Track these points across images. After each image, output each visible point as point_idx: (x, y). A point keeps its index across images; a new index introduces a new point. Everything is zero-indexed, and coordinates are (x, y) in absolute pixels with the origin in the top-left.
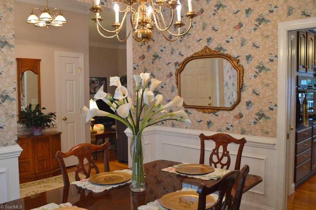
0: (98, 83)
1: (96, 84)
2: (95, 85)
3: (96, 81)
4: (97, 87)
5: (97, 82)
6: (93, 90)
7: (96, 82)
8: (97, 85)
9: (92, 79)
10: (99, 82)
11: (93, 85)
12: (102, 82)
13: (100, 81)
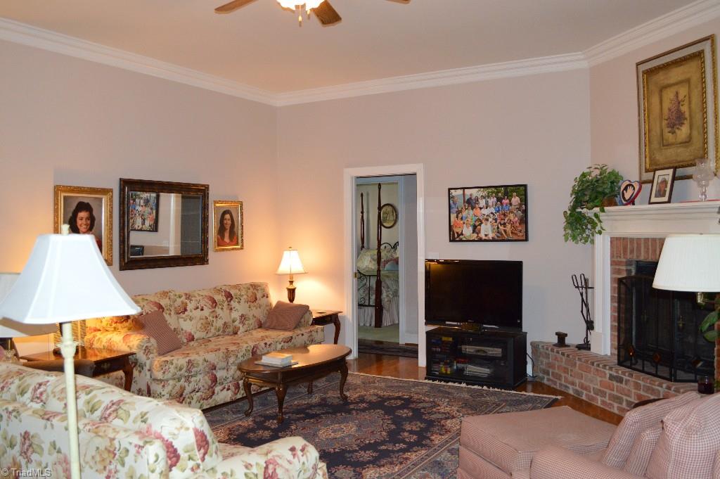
0: (490, 204)
1: (481, 208)
2: (477, 211)
3: (483, 197)
4: (487, 220)
5: (487, 203)
6: (471, 229)
7: (482, 203)
10: (492, 200)
11: (471, 212)
12: (505, 201)
13: (499, 200)
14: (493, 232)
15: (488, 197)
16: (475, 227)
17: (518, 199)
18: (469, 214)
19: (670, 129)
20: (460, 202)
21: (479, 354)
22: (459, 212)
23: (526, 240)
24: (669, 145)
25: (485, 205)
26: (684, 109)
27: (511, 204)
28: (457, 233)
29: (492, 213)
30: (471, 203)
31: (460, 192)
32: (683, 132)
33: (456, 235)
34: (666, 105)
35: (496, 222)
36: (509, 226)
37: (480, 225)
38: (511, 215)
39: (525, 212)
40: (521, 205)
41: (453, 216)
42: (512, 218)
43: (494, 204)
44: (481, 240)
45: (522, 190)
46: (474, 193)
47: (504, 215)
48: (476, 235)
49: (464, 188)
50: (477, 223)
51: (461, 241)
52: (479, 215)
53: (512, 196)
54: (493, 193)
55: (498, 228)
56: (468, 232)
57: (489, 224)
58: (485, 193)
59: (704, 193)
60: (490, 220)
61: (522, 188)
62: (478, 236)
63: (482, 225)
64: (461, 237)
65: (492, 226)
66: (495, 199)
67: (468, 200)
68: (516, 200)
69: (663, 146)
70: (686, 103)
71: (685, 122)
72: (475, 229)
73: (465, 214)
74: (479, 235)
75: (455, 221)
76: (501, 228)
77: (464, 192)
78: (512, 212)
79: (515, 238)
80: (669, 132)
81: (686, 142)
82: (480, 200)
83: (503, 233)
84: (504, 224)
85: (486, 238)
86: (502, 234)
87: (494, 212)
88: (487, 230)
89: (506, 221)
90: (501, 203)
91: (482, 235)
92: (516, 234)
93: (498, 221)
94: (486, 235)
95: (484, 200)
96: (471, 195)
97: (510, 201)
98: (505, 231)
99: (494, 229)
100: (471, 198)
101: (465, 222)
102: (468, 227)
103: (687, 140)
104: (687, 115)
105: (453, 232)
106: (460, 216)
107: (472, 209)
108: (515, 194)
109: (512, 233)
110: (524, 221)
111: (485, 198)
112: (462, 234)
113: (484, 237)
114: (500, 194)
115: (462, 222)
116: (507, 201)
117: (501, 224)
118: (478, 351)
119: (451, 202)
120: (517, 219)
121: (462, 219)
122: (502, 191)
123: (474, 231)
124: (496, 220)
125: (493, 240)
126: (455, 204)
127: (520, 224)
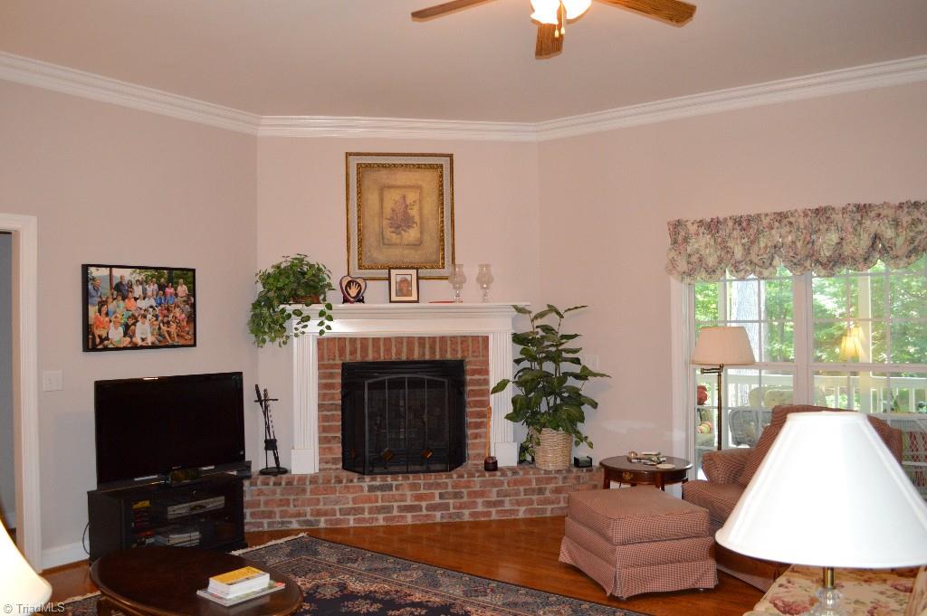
0: (149, 293)
1: (136, 299)
2: (130, 303)
3: (139, 282)
4: (145, 317)
5: (144, 291)
6: (121, 330)
7: (138, 291)
8: (143, 304)
9: (117, 273)
10: (152, 288)
11: (122, 304)
12: (170, 290)
13: (161, 288)
14: (153, 334)
15: (147, 282)
16: (127, 327)
17: (185, 287)
18: (119, 307)
19: (393, 229)
20: (105, 289)
21: (195, 512)
22: (102, 304)
23: (194, 345)
24: (391, 245)
25: (142, 295)
26: (414, 212)
27: (176, 295)
28: (100, 337)
29: (151, 307)
30: (121, 290)
31: (105, 272)
32: (412, 234)
33: (98, 340)
34: (388, 205)
35: (157, 320)
36: (174, 326)
37: (134, 324)
38: (177, 310)
39: (193, 306)
40: (188, 296)
41: (93, 310)
42: (178, 315)
43: (155, 293)
44: (135, 347)
45: (188, 275)
46: (127, 274)
47: (168, 310)
48: (128, 339)
49: (111, 267)
50: (131, 322)
51: (106, 349)
52: (133, 308)
53: (177, 283)
54: (153, 276)
55: (160, 328)
56: (116, 334)
57: (147, 322)
58: (141, 276)
59: (458, 295)
60: (149, 316)
61: (190, 274)
62: (131, 342)
63: (138, 324)
64: (106, 342)
65: (152, 324)
66: (156, 285)
67: (117, 285)
68: (183, 290)
69: (384, 244)
70: (416, 208)
71: (415, 225)
72: (128, 330)
73: (112, 306)
74: (134, 339)
75: (96, 318)
76: (164, 328)
77: (111, 272)
78: (178, 307)
79: (182, 342)
80: (393, 232)
81: (414, 245)
82: (135, 287)
83: (167, 335)
84: (168, 322)
85: (144, 344)
86: (165, 337)
87: (154, 304)
88: (144, 331)
89: (170, 318)
90: (164, 293)
91: (138, 340)
92: (182, 337)
93: (160, 318)
94: (143, 340)
95: (140, 287)
96: (121, 277)
97: (176, 290)
98: (169, 333)
99: (154, 329)
100: (121, 283)
101: (113, 319)
102: (116, 328)
103: (417, 243)
104: (417, 219)
105: (93, 335)
106: (104, 309)
107: (124, 299)
108: (181, 281)
109: (178, 335)
110: (192, 318)
111: (141, 284)
112: (107, 339)
113: (140, 343)
114: (162, 280)
115: (107, 319)
116: (172, 290)
117: (163, 323)
118: (193, 509)
119: (90, 287)
120: (183, 316)
121: (107, 314)
122: (166, 276)
123: (126, 334)
124: (157, 316)
125: (153, 347)
126: (96, 290)
127: (187, 322)
